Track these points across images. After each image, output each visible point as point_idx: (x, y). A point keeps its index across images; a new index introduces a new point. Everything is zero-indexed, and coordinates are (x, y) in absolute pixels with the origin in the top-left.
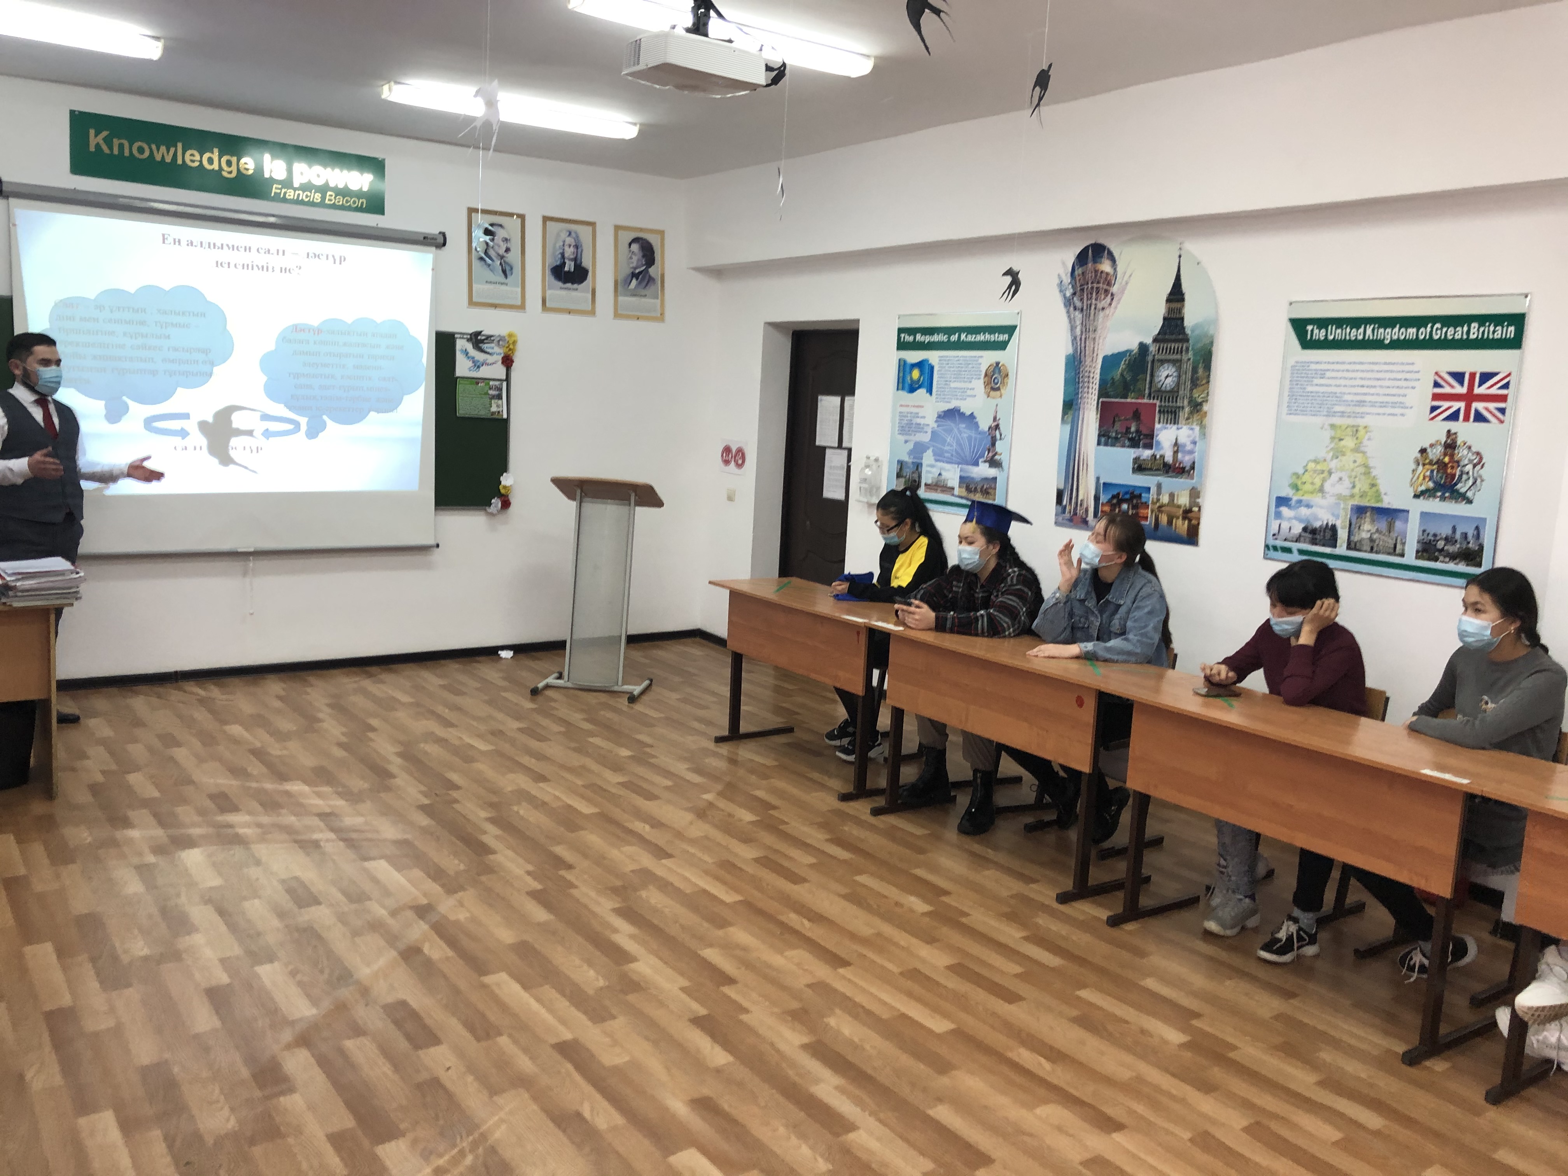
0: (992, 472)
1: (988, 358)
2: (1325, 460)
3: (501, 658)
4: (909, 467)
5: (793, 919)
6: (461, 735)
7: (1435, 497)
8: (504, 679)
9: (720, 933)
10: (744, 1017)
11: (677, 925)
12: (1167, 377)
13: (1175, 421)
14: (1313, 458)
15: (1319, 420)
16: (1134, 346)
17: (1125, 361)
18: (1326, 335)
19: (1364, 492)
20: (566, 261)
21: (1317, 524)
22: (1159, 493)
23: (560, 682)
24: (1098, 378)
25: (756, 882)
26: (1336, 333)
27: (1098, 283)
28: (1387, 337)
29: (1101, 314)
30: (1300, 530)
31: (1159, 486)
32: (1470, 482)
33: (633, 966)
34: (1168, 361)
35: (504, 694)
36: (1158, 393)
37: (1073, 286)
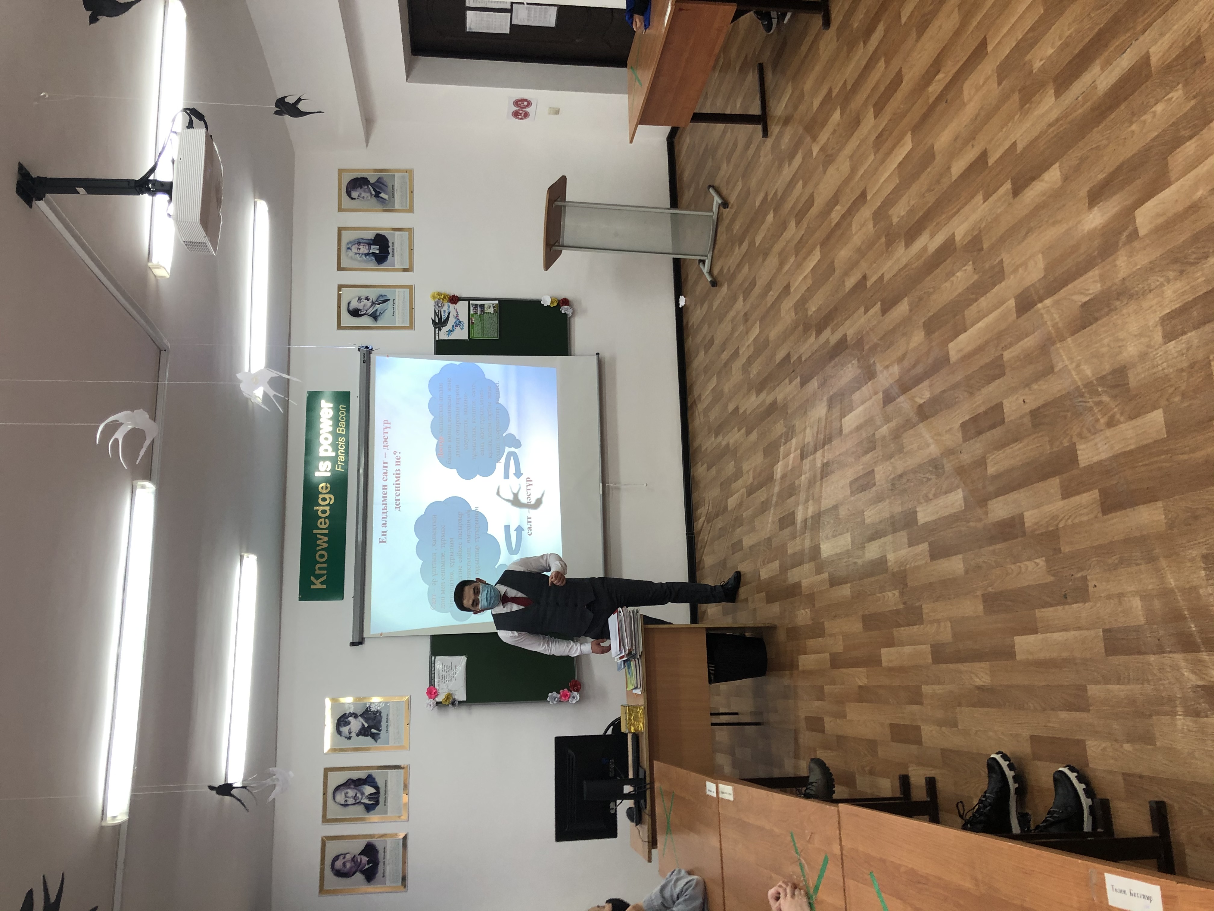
3: (685, 305)
5: (935, 88)
6: (747, 345)
8: (702, 305)
9: (938, 158)
10: (1020, 147)
11: (926, 195)
20: (371, 252)
23: (707, 263)
25: (896, 119)
33: (958, 238)
35: (714, 308)
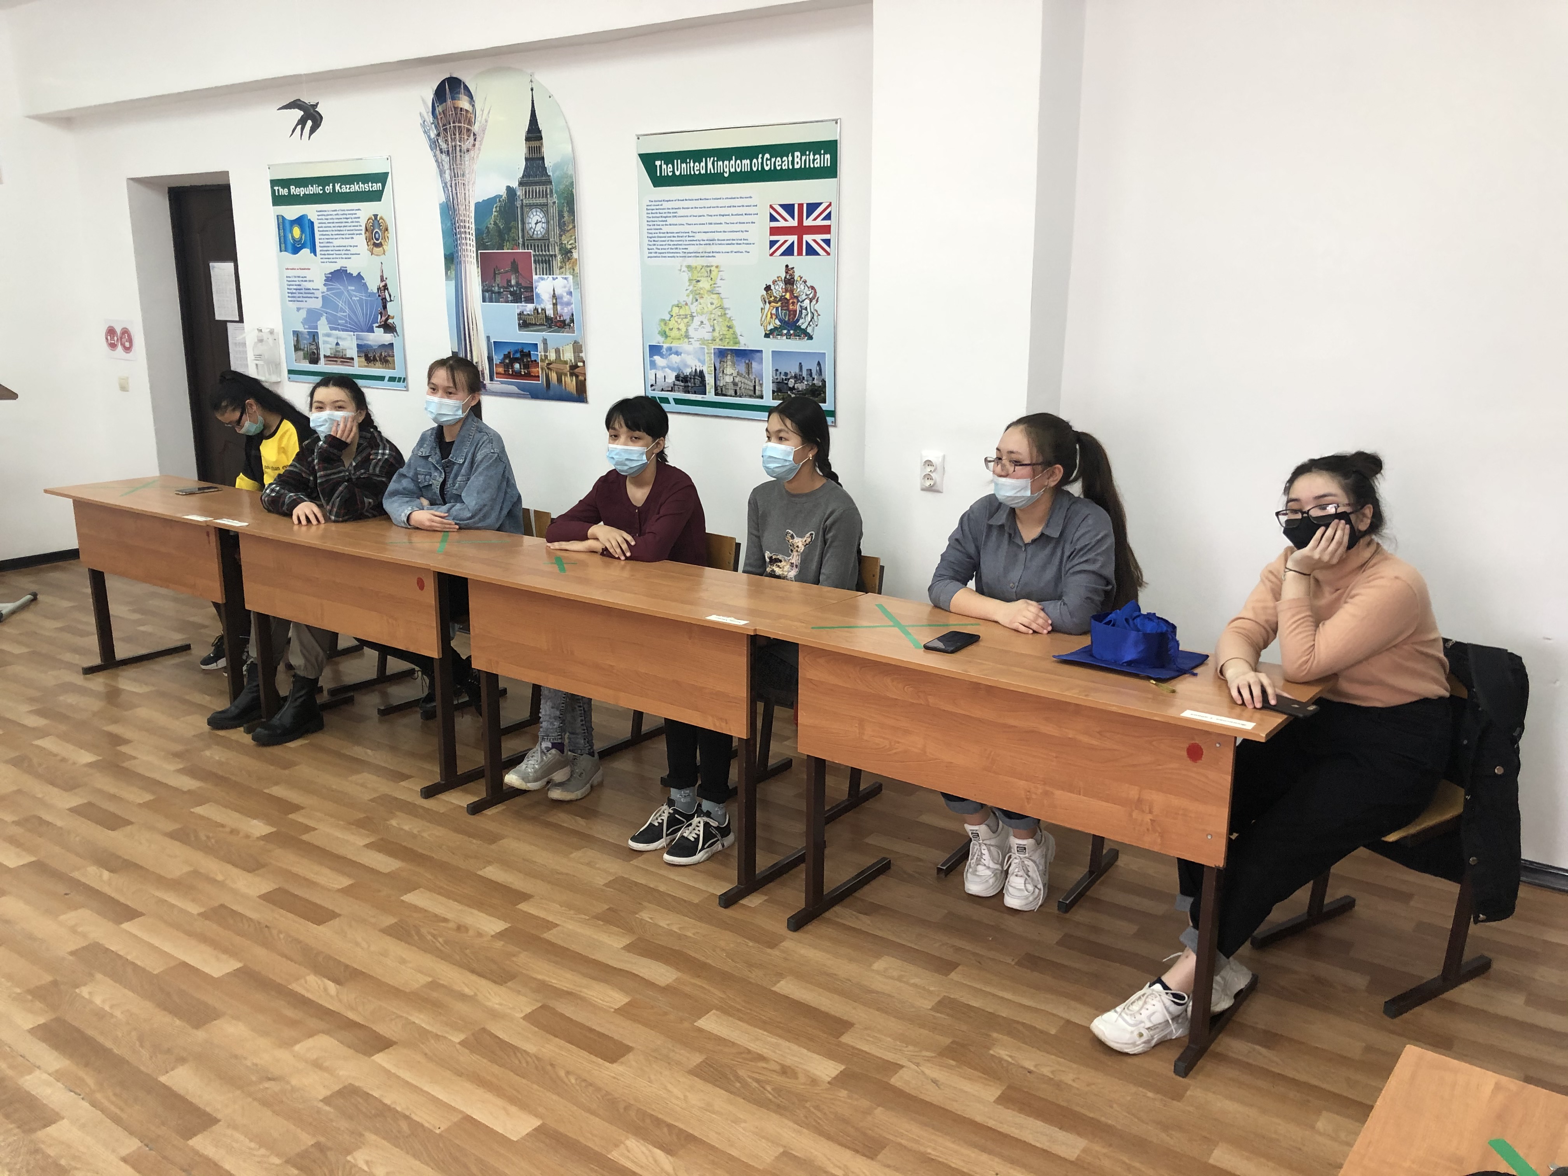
0: (387, 338)
1: (365, 210)
2: (686, 304)
4: (306, 339)
7: (782, 335)
12: (536, 224)
13: (550, 271)
14: (676, 303)
15: (677, 262)
16: (503, 192)
17: (496, 207)
18: (673, 171)
19: (723, 335)
21: (687, 371)
22: (546, 350)
24: (474, 228)
26: (682, 169)
27: (460, 122)
28: (725, 170)
29: (467, 157)
30: (674, 379)
31: (545, 342)
32: (809, 318)
34: (536, 206)
36: (530, 241)
37: (436, 127)
